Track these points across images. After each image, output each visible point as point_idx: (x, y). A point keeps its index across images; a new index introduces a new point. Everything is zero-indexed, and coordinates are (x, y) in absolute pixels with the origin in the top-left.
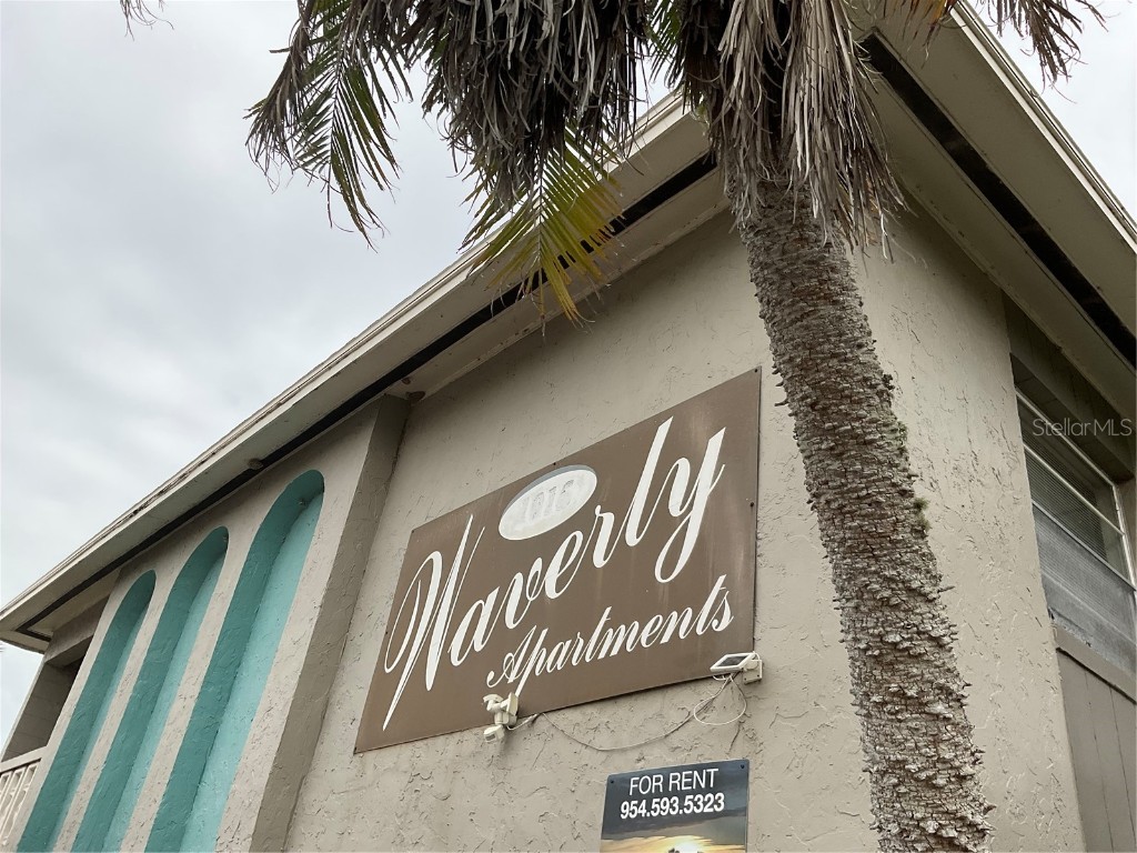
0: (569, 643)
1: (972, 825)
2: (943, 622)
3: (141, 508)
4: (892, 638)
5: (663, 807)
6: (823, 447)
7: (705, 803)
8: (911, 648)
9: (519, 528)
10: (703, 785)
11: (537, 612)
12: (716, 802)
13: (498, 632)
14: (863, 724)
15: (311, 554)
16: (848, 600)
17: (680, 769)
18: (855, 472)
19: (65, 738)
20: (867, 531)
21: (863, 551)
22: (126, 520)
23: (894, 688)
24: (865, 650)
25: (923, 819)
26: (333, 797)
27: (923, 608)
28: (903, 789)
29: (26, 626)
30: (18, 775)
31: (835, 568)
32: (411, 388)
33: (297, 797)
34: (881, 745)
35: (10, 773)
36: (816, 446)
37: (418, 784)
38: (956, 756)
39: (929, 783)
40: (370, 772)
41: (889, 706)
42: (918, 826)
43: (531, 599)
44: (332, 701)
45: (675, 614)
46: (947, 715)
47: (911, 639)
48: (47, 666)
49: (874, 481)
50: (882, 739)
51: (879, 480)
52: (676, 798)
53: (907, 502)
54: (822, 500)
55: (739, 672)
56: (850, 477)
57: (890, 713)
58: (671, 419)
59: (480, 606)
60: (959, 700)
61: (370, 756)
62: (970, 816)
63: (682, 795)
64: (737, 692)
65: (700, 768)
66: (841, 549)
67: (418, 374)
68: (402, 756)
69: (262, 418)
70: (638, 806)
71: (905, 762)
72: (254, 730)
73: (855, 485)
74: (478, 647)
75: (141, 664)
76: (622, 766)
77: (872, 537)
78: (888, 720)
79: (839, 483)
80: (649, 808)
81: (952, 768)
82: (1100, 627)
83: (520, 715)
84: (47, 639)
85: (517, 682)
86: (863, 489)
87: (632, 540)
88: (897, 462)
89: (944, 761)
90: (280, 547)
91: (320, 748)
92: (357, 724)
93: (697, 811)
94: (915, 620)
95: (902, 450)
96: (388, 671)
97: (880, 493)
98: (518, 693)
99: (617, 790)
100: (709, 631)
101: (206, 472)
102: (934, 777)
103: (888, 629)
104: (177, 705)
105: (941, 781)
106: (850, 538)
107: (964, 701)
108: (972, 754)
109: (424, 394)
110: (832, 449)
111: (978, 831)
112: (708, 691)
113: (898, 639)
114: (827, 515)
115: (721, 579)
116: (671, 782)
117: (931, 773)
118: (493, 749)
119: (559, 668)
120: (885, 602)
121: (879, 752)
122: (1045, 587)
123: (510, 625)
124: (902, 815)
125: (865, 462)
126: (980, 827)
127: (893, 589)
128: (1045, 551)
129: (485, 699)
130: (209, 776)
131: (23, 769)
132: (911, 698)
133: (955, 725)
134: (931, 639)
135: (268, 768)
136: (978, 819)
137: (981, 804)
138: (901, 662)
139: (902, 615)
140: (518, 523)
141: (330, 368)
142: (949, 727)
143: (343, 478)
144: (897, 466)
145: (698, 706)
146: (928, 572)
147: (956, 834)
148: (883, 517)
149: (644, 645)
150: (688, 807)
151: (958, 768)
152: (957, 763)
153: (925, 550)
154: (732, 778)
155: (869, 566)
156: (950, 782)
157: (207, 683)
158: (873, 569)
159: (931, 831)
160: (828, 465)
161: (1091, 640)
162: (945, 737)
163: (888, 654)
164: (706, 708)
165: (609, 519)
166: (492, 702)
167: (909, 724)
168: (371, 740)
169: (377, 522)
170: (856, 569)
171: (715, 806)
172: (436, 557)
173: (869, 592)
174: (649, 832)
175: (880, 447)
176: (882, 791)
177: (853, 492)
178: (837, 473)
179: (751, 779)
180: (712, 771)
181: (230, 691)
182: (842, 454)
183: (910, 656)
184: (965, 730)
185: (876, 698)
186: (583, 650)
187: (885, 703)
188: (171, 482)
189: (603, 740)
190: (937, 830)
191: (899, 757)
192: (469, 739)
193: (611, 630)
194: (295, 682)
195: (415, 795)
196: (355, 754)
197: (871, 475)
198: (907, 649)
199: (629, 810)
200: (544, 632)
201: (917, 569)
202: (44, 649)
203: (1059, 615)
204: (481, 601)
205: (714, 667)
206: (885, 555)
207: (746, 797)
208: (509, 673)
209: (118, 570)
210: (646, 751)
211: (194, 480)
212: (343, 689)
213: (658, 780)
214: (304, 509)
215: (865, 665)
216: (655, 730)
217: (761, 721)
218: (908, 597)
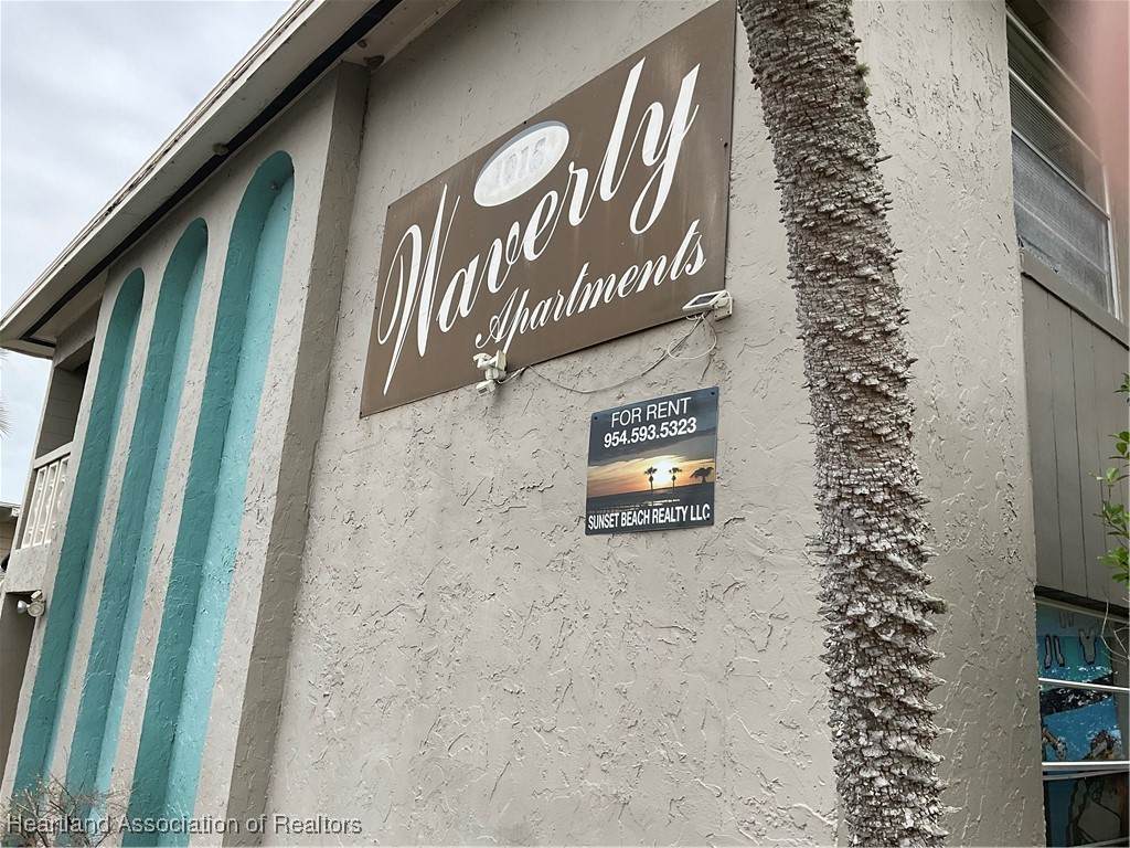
0: (549, 301)
1: (894, 374)
2: (878, 190)
3: (115, 205)
4: (826, 207)
5: (642, 434)
6: (766, 14)
7: (679, 428)
8: (844, 216)
9: (495, 193)
10: (677, 413)
11: (517, 275)
12: (689, 426)
13: (482, 297)
14: (798, 296)
15: (291, 237)
16: (787, 177)
17: (656, 401)
18: (797, 39)
19: (88, 430)
20: (807, 103)
21: (803, 124)
22: (102, 219)
23: (827, 254)
24: (802, 223)
25: (849, 372)
26: (345, 456)
27: (859, 177)
28: (831, 348)
29: (29, 333)
30: (54, 469)
31: (776, 147)
32: (370, 51)
33: (313, 458)
34: (813, 311)
35: (45, 468)
36: (759, 15)
37: (421, 437)
38: (882, 314)
39: (855, 340)
40: (376, 431)
41: (821, 274)
42: (844, 379)
43: (511, 263)
44: (333, 373)
45: (650, 263)
46: (876, 277)
47: (844, 208)
48: (58, 370)
49: (815, 47)
50: (814, 304)
51: (819, 46)
52: (653, 426)
53: (849, 69)
54: (765, 75)
55: (710, 310)
56: (792, 45)
57: (822, 280)
58: (642, 62)
59: (463, 275)
60: (888, 264)
61: (376, 418)
62: (892, 366)
63: (658, 423)
64: (708, 329)
65: (674, 398)
66: (782, 125)
67: (374, 34)
68: (404, 416)
69: (218, 98)
70: (619, 436)
71: (834, 323)
72: (263, 404)
73: (796, 53)
74: (465, 313)
75: (145, 359)
76: (604, 404)
77: (812, 108)
78: (820, 287)
79: (780, 53)
80: (629, 436)
81: (877, 325)
82: (1069, 256)
83: (509, 369)
84: (52, 345)
85: (504, 340)
86: (804, 56)
87: (606, 194)
88: (839, 25)
89: (871, 319)
90: (260, 235)
91: (328, 416)
92: (360, 391)
93: (672, 434)
94: (850, 188)
95: (846, 14)
96: (381, 342)
97: (821, 60)
98: (505, 351)
99: (600, 425)
100: (683, 276)
101: (172, 161)
102: (861, 334)
103: (824, 200)
104: (187, 392)
105: (866, 337)
106: (790, 112)
107: (893, 264)
108: (899, 313)
109: (383, 58)
110: (774, 15)
111: (900, 380)
112: (681, 331)
113: (832, 207)
114: (769, 90)
115: (695, 223)
116: (649, 413)
117: (857, 331)
118: (487, 400)
119: (542, 325)
120: (822, 173)
121: (811, 318)
122: (1016, 215)
123: (493, 289)
124: (830, 370)
125: (807, 28)
126: (902, 376)
127: (830, 160)
128: (1020, 181)
129: (475, 358)
130: (230, 450)
131: (57, 463)
132: (842, 263)
133: (883, 287)
134: (865, 206)
135: (282, 435)
136: (900, 369)
137: (904, 357)
138: (835, 231)
139: (837, 185)
140: (493, 188)
141: (280, 34)
142: (877, 289)
143: (311, 157)
144: (839, 30)
145: (672, 345)
146: (866, 140)
147: (877, 382)
148: (823, 85)
149: (621, 295)
150: (664, 432)
151: (884, 325)
152: (882, 321)
153: (864, 119)
154: (703, 404)
155: (808, 138)
156: (875, 338)
157: (212, 367)
158: (812, 140)
159: (855, 380)
160: (771, 34)
161: (1059, 267)
162: (873, 297)
163: (822, 224)
164: (679, 346)
165: (583, 174)
166: (481, 360)
167: (840, 288)
168: (374, 403)
169: (352, 200)
170: (796, 143)
171: (688, 429)
172: (415, 231)
173: (808, 165)
174: (630, 456)
175: (823, 10)
176: (812, 353)
177: (794, 61)
178: (779, 43)
179: (720, 403)
180: (685, 399)
181: (236, 373)
182: (783, 21)
183: (843, 224)
184: (894, 291)
185: (809, 268)
186: (565, 306)
187: (817, 271)
188: (140, 175)
189: (586, 384)
190: (860, 380)
191: (828, 319)
192: (464, 396)
193: (589, 285)
194: (294, 358)
195: (419, 447)
196: (361, 418)
197: (812, 41)
198: (841, 217)
199: (610, 440)
200: (526, 293)
201: (855, 138)
202: (51, 355)
203: (1029, 243)
204: (464, 270)
205: (687, 307)
206: (824, 126)
207: (716, 420)
208: (495, 334)
209: (105, 271)
210: (625, 389)
211: (162, 170)
212: (341, 363)
213: (636, 412)
214: (277, 194)
215: (801, 238)
216: (633, 370)
217: (731, 352)
218: (845, 166)
